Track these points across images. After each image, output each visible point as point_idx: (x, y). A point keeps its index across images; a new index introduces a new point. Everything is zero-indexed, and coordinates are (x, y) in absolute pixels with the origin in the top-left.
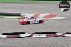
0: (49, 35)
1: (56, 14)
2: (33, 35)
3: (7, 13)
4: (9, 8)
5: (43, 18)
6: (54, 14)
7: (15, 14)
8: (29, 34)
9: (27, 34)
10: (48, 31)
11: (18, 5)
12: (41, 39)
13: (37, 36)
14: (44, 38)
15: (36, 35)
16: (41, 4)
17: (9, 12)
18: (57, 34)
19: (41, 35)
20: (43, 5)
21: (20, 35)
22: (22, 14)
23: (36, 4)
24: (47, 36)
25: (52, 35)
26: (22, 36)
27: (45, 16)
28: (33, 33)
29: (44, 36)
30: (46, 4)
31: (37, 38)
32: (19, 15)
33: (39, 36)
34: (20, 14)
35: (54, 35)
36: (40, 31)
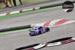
0: (64, 42)
1: (67, 19)
2: (47, 45)
3: (16, 27)
4: (17, 22)
5: (54, 25)
6: (65, 19)
7: (25, 26)
8: (43, 44)
9: (41, 44)
10: (63, 38)
11: (26, 16)
12: (57, 47)
13: (52, 45)
14: (60, 46)
15: (50, 44)
16: (50, 11)
17: (19, 26)
18: (72, 39)
19: (55, 43)
20: (52, 11)
21: (33, 47)
22: (32, 25)
23: (44, 12)
24: (62, 43)
25: (68, 41)
26: (36, 48)
27: (56, 22)
28: (47, 42)
29: (59, 43)
30: (54, 10)
31: (53, 47)
32: (29, 27)
33: (54, 44)
34: (30, 25)
35: (70, 40)
36: (54, 40)
